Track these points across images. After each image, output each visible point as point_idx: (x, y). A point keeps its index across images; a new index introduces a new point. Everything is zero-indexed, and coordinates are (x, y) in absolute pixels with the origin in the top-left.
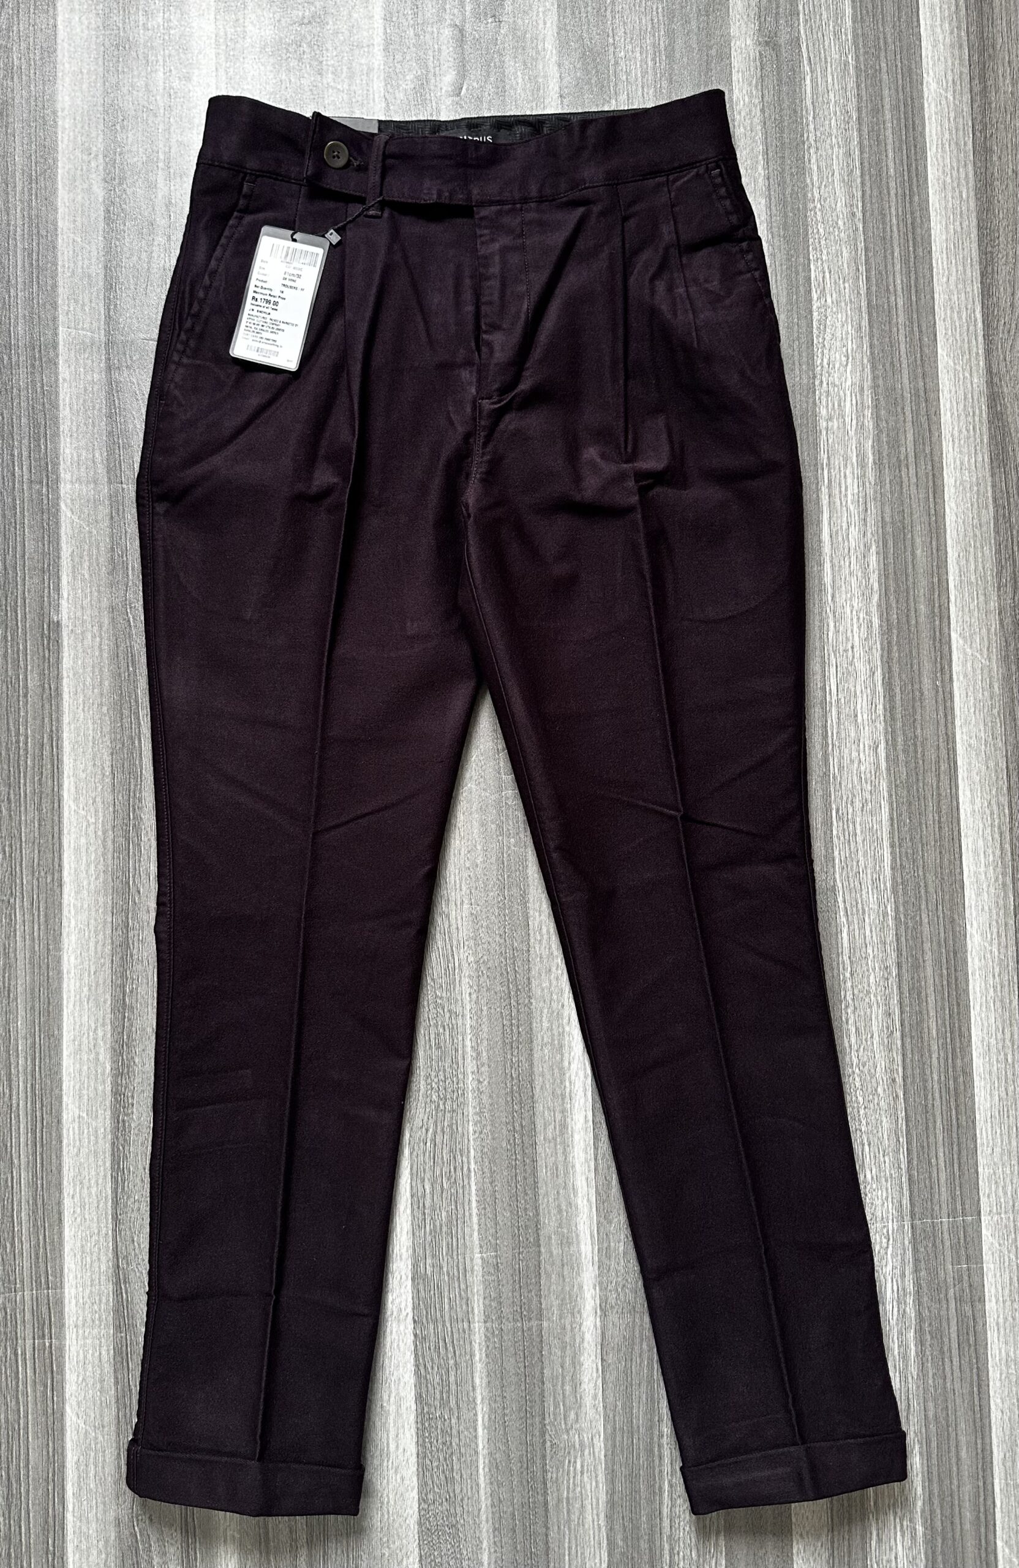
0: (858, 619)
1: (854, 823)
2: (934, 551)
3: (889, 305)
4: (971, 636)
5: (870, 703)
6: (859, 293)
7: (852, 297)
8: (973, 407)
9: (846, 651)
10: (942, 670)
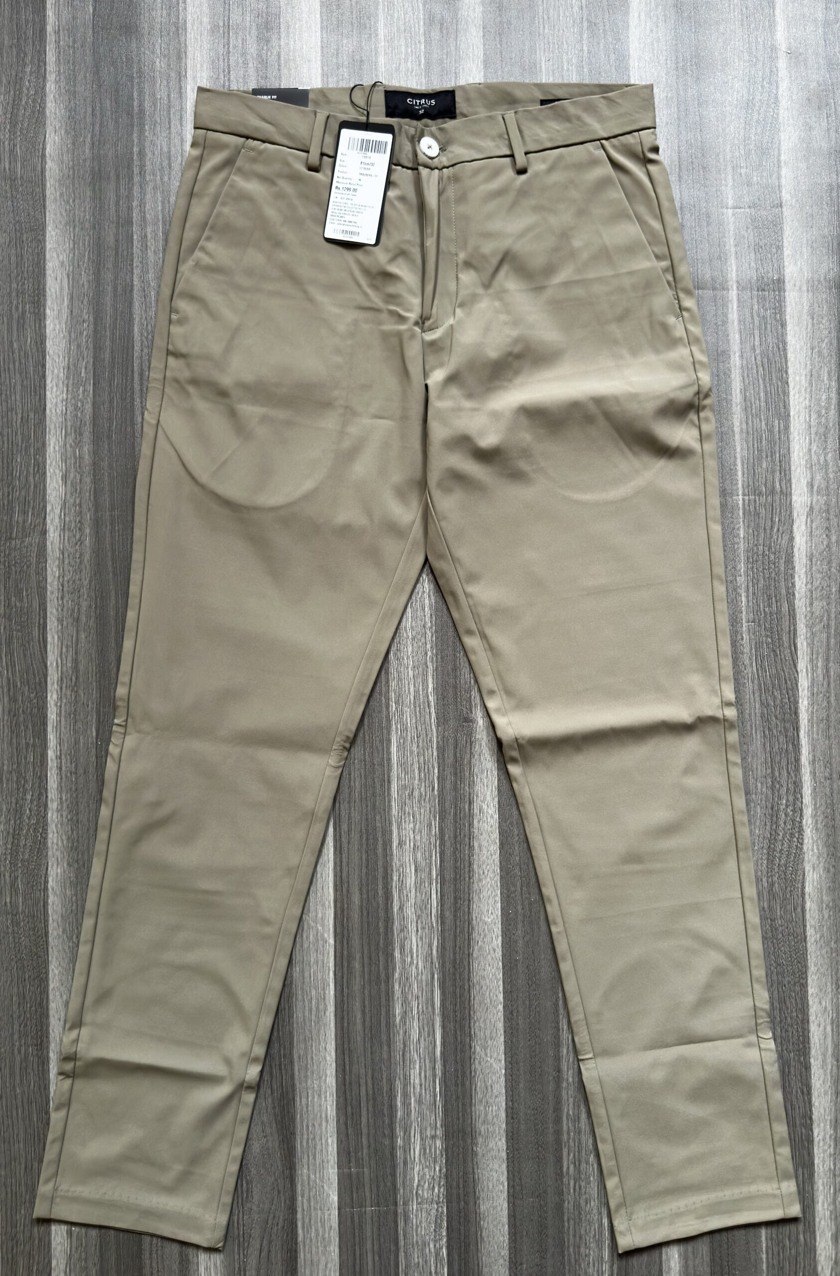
0: (412, 957)
1: (420, 779)
2: (346, 1017)
3: (380, 1240)
4: (317, 940)
5: (404, 882)
6: (406, 1253)
7: (411, 1249)
8: (308, 1147)
9: (423, 928)
10: (343, 911)
